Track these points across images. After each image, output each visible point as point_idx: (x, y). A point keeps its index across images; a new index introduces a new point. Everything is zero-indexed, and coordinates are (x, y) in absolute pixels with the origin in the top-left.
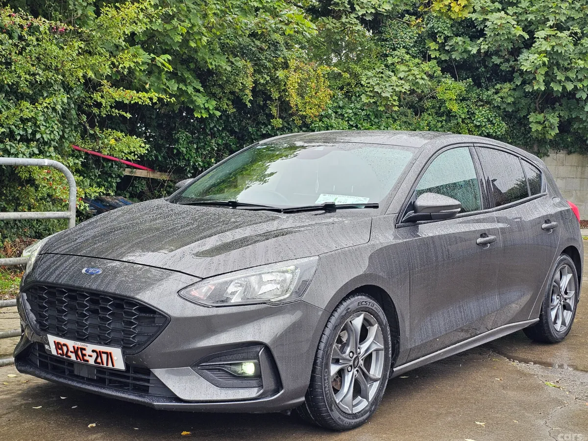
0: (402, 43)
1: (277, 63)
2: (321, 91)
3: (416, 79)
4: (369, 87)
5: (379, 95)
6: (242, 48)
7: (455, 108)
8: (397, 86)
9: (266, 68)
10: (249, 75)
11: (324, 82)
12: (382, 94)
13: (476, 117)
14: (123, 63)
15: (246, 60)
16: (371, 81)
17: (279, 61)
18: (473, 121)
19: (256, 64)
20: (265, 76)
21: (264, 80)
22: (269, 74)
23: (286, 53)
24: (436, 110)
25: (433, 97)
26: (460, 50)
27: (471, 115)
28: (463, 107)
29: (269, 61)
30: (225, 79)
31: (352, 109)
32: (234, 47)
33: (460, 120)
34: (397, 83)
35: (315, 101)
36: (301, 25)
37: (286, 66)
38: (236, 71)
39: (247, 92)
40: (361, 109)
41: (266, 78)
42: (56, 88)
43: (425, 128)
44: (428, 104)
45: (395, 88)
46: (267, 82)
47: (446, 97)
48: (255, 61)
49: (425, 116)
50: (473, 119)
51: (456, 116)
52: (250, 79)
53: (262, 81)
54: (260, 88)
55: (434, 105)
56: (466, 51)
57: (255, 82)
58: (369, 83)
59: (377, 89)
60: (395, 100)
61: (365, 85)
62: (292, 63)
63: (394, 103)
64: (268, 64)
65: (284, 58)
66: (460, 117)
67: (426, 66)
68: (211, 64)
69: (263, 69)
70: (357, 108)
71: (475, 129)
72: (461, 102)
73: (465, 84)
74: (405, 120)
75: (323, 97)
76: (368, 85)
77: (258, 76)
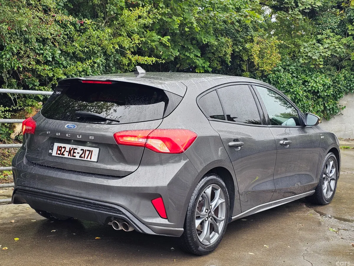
1: (247, 39)
2: (273, 55)
3: (335, 48)
4: (305, 53)
5: (311, 58)
6: (226, 31)
8: (323, 52)
9: (240, 42)
10: (229, 46)
11: (276, 50)
12: (312, 57)
14: (135, 41)
15: (228, 38)
16: (306, 49)
17: (248, 38)
19: (235, 40)
20: (239, 47)
21: (238, 49)
22: (242, 46)
23: (253, 33)
24: (351, 67)
25: (349, 59)
29: (242, 38)
30: (215, 49)
31: (294, 66)
32: (222, 30)
34: (323, 51)
35: (269, 61)
36: (253, 17)
37: (252, 41)
38: (222, 44)
39: (228, 56)
40: (300, 66)
41: (240, 48)
42: (99, 55)
43: (342, 78)
44: (345, 63)
45: (321, 53)
46: (241, 50)
48: (234, 38)
49: (343, 70)
52: (230, 48)
53: (237, 50)
54: (237, 54)
55: (349, 64)
57: (233, 50)
58: (305, 51)
59: (309, 54)
60: (321, 61)
61: (303, 52)
62: (256, 39)
63: (320, 63)
64: (241, 40)
65: (251, 36)
67: (344, 40)
68: (205, 41)
69: (239, 43)
70: (298, 66)
74: (329, 73)
75: (275, 59)
76: (305, 52)
77: (235, 47)
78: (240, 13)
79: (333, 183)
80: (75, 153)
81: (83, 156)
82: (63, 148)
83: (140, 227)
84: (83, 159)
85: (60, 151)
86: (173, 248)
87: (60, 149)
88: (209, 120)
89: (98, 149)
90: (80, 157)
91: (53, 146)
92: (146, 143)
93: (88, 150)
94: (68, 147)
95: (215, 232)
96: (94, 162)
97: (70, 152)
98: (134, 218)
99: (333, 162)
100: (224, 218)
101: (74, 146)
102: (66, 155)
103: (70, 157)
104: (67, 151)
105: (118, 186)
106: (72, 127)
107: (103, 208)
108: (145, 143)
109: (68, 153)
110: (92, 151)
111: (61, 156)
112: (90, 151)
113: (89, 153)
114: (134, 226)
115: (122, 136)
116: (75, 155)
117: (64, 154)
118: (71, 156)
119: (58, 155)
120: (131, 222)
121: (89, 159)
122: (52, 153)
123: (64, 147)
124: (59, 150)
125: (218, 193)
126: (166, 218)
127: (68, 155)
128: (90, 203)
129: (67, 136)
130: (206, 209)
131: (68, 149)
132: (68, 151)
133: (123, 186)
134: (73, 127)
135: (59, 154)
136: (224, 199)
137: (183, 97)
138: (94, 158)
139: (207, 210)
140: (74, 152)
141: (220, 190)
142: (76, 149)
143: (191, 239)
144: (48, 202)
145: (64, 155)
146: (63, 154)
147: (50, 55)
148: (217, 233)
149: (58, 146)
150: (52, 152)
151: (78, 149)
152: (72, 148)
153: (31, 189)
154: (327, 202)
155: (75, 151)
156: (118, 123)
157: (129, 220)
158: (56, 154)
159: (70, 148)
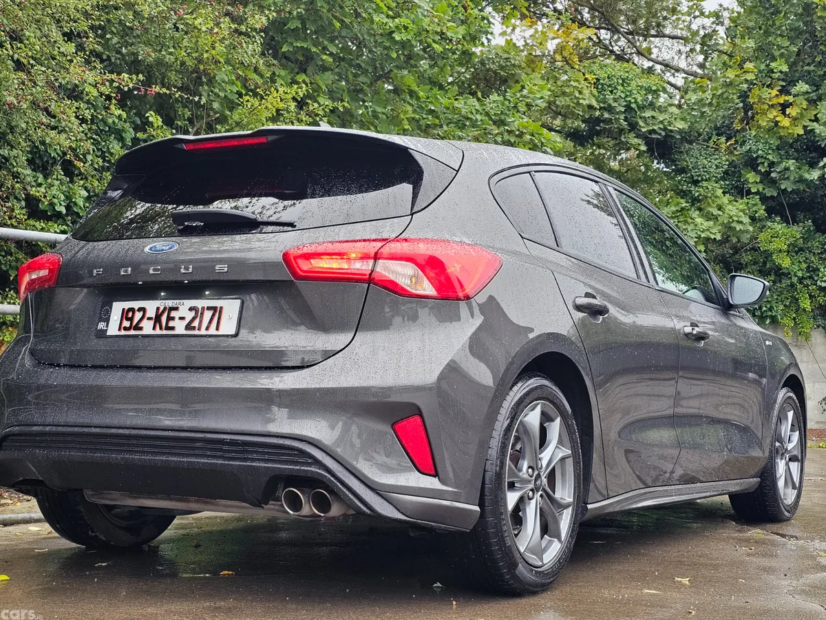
0: (705, 174)
7: (785, 262)
8: (703, 230)
13: (821, 275)
18: (817, 281)
24: (760, 267)
25: (754, 249)
26: (792, 178)
27: (812, 273)
28: (799, 262)
33: (795, 280)
34: (703, 227)
36: (537, 136)
44: (746, 258)
45: (699, 233)
47: (773, 247)
50: (816, 278)
51: (789, 274)
55: (755, 259)
56: (801, 180)
66: (796, 276)
71: (820, 293)
72: (797, 254)
73: (801, 228)
78: (506, 128)
79: (794, 467)
80: (173, 319)
81: (196, 324)
82: (137, 313)
83: (364, 496)
84: (196, 332)
85: (131, 320)
86: (439, 584)
87: (130, 315)
88: (522, 237)
89: (239, 302)
90: (188, 327)
91: (108, 313)
92: (372, 271)
93: (209, 308)
94: (151, 306)
95: (551, 537)
96: (227, 336)
97: (157, 319)
98: (347, 474)
99: (792, 412)
100: (572, 500)
101: (170, 303)
102: (148, 328)
103: (158, 332)
104: (149, 319)
105: (301, 387)
106: (164, 248)
107: (256, 452)
108: (370, 272)
109: (152, 323)
110: (221, 308)
111: (132, 332)
112: (214, 309)
113: (213, 315)
114: (348, 496)
115: (308, 257)
116: (171, 324)
117: (140, 326)
118: (161, 328)
119: (123, 333)
120: (338, 484)
121: (212, 331)
122: (105, 328)
123: (140, 310)
124: (127, 319)
125: (555, 428)
126: (434, 473)
127: (154, 328)
128: (222, 442)
129: (151, 272)
130: (529, 467)
131: (151, 313)
132: (154, 316)
133: (313, 386)
134: (168, 247)
135: (125, 329)
136: (569, 449)
137: (458, 171)
138: (228, 326)
139: (530, 470)
140: (170, 318)
141: (559, 419)
142: (176, 309)
143: (499, 540)
144: (97, 457)
145: (141, 329)
146: (137, 328)
147: (62, 199)
148: (556, 540)
149: (124, 309)
150: (107, 326)
151: (180, 309)
152: (165, 308)
153: (48, 429)
154: (786, 513)
155: (173, 314)
156: (290, 228)
157: (332, 479)
158: (119, 330)
159: (158, 308)
